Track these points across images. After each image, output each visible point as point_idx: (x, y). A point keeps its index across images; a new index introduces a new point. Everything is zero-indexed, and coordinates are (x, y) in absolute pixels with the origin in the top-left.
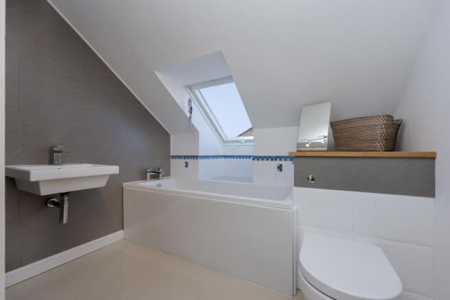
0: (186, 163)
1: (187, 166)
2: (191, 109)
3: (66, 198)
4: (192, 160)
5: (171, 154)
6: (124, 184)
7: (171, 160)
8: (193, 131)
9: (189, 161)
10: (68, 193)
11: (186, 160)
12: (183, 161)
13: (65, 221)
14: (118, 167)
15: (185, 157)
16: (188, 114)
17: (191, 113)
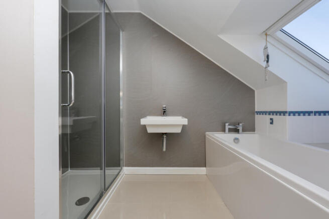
0: (271, 119)
1: (272, 123)
2: (268, 57)
3: (165, 136)
4: (278, 116)
5: (256, 110)
6: (207, 133)
7: (256, 116)
8: (280, 83)
9: (274, 117)
10: (166, 133)
11: (271, 116)
12: (268, 117)
13: (164, 150)
14: (187, 119)
15: (270, 113)
16: (264, 64)
17: (268, 62)
